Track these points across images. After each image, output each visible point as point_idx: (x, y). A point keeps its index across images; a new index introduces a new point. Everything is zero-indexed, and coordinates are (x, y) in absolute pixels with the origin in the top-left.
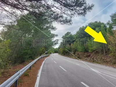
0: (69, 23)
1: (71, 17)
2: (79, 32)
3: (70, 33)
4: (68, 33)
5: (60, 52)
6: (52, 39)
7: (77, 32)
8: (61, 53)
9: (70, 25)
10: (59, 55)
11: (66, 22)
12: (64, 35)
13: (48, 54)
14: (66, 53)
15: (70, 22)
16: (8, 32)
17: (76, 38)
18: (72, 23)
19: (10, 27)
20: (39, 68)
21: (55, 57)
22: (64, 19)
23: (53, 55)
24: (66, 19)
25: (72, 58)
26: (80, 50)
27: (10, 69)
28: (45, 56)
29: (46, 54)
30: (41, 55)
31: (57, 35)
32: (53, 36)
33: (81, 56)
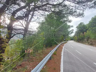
0: (81, 16)
1: (83, 11)
2: (92, 21)
3: (83, 23)
4: (81, 24)
5: (75, 39)
6: (69, 29)
7: (89, 22)
8: (76, 41)
9: (83, 17)
10: (74, 42)
11: (80, 15)
12: (78, 26)
13: (66, 41)
14: (80, 40)
15: (83, 15)
16: (42, 27)
17: (89, 27)
18: (84, 15)
19: (43, 24)
20: (61, 51)
21: (71, 43)
22: (78, 13)
23: (70, 42)
24: (79, 13)
25: (85, 44)
26: (93, 38)
27: (45, 50)
28: (64, 43)
29: (65, 41)
30: (61, 42)
31: (72, 26)
32: (69, 27)
33: (93, 43)
